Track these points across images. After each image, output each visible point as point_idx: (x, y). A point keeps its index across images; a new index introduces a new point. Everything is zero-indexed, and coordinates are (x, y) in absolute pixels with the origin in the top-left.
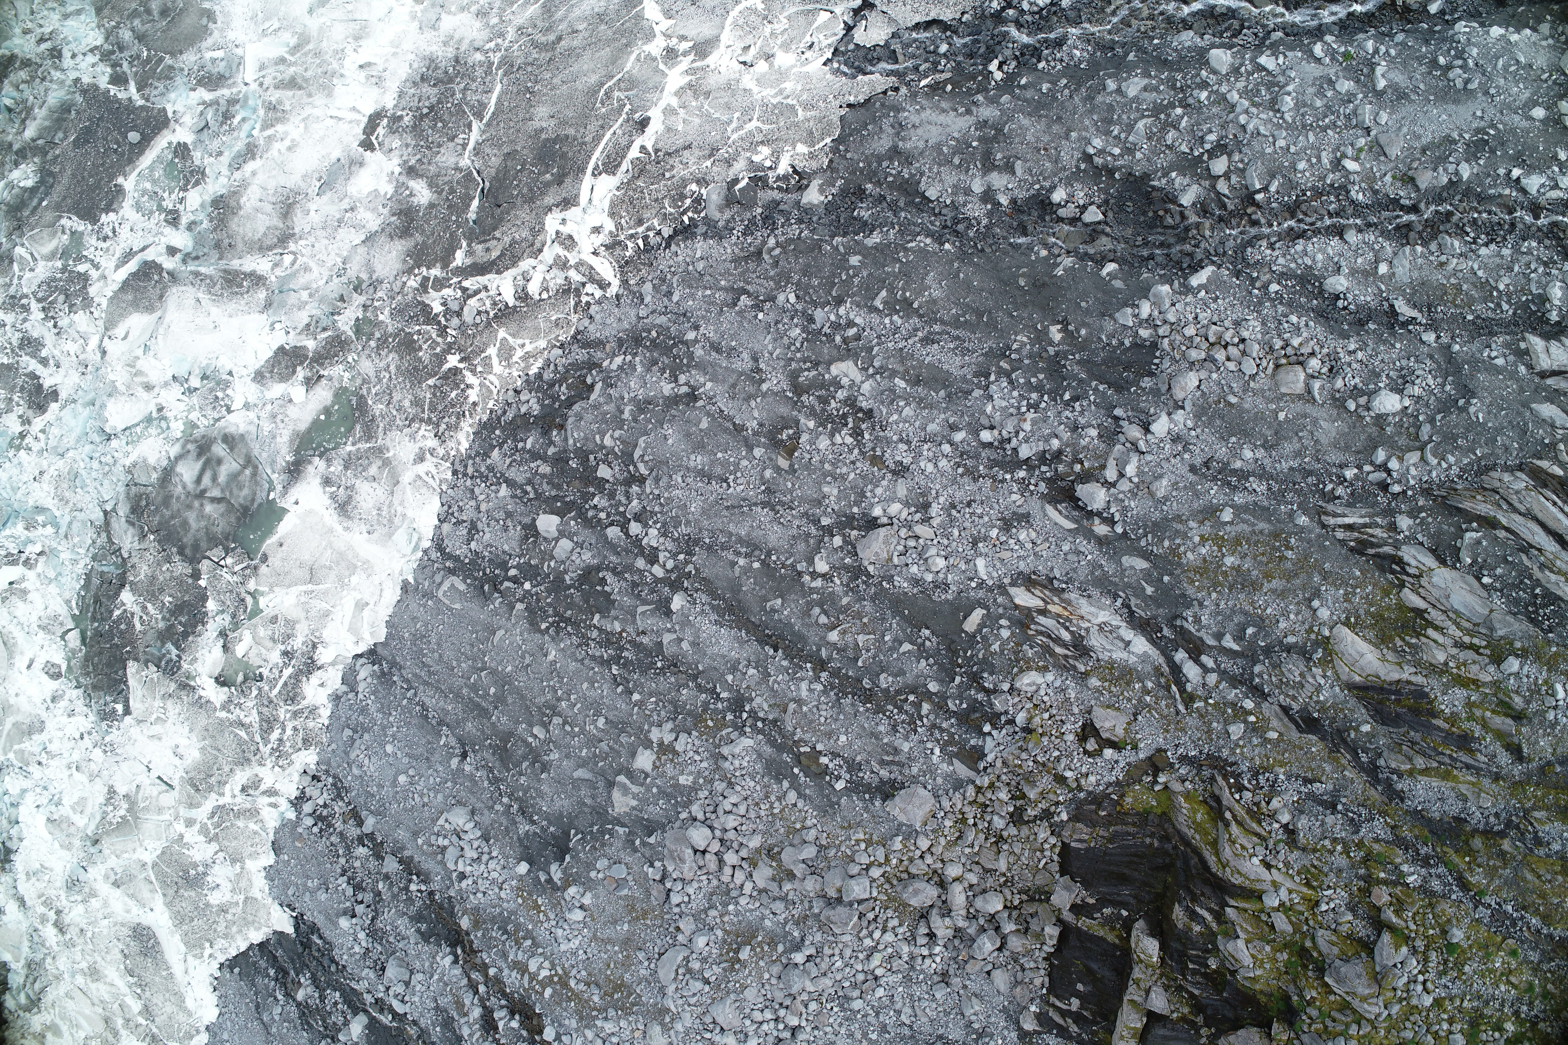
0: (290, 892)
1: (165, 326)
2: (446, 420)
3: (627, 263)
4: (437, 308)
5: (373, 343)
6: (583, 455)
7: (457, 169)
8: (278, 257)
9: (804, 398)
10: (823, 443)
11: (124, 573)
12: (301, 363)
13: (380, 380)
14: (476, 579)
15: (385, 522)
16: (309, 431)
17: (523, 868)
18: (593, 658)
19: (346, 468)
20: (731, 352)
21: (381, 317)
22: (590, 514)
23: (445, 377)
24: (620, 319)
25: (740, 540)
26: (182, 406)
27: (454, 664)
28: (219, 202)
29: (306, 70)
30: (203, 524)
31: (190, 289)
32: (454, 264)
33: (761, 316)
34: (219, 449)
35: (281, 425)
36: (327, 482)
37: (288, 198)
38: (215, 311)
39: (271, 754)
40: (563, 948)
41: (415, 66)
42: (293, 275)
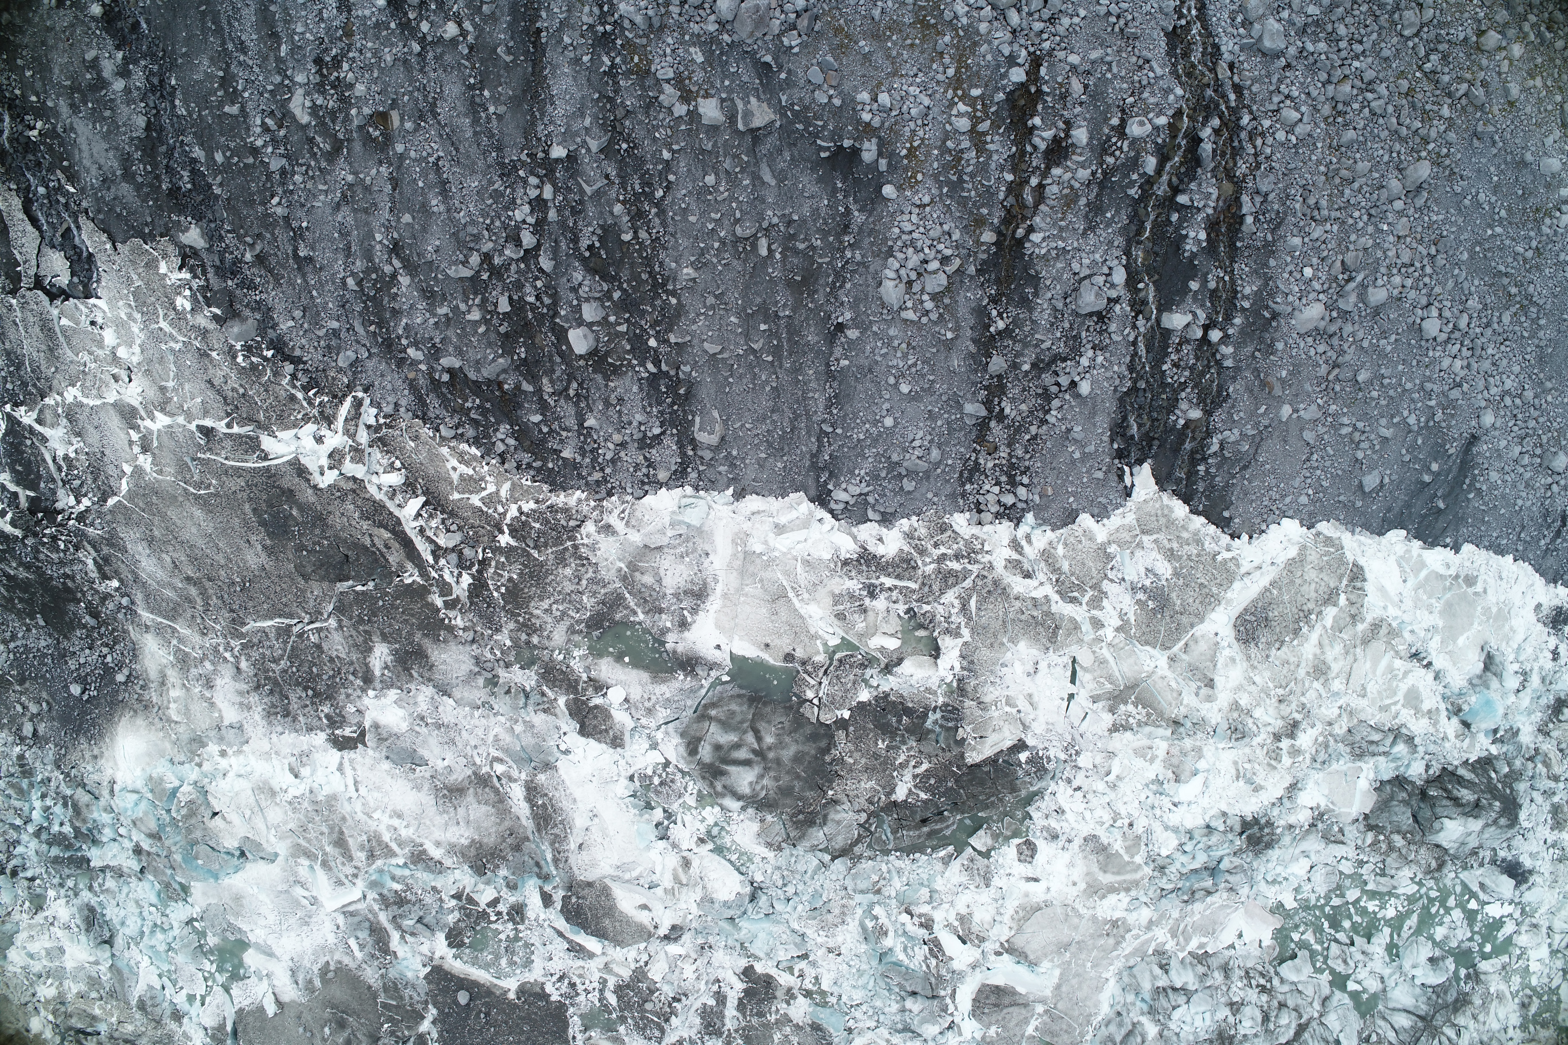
0: (1100, 475)
1: (620, 873)
2: (563, 522)
3: (335, 397)
4: (466, 580)
5: (535, 640)
6: (507, 342)
7: (340, 627)
8: (504, 781)
9: (341, 136)
10: (360, 89)
11: (882, 809)
12: (584, 703)
13: (564, 613)
14: (684, 411)
15: (690, 544)
16: (646, 668)
17: (888, 190)
18: (664, 224)
19: (661, 611)
20: (344, 234)
21: (508, 643)
22: (547, 301)
23: (523, 539)
24: (382, 376)
25: (476, 121)
26: (688, 818)
27: (768, 389)
28: (480, 869)
29: (322, 834)
30: (787, 739)
31: (572, 861)
32: (419, 579)
33: (304, 224)
34: (705, 752)
35: (654, 698)
36: (683, 625)
37: (444, 796)
38: (580, 821)
39: (976, 562)
40: (927, 101)
41: (280, 729)
42: (506, 751)
